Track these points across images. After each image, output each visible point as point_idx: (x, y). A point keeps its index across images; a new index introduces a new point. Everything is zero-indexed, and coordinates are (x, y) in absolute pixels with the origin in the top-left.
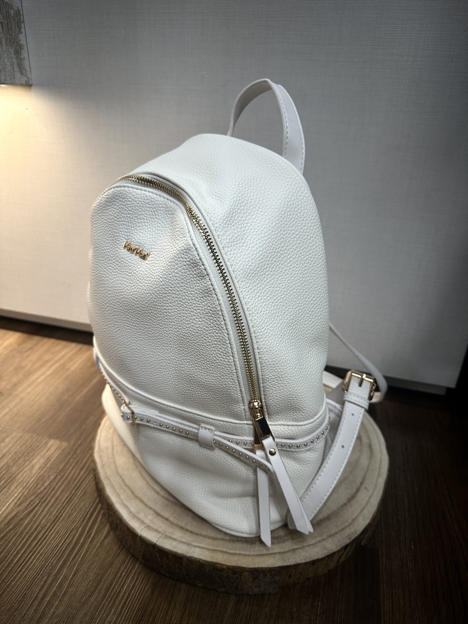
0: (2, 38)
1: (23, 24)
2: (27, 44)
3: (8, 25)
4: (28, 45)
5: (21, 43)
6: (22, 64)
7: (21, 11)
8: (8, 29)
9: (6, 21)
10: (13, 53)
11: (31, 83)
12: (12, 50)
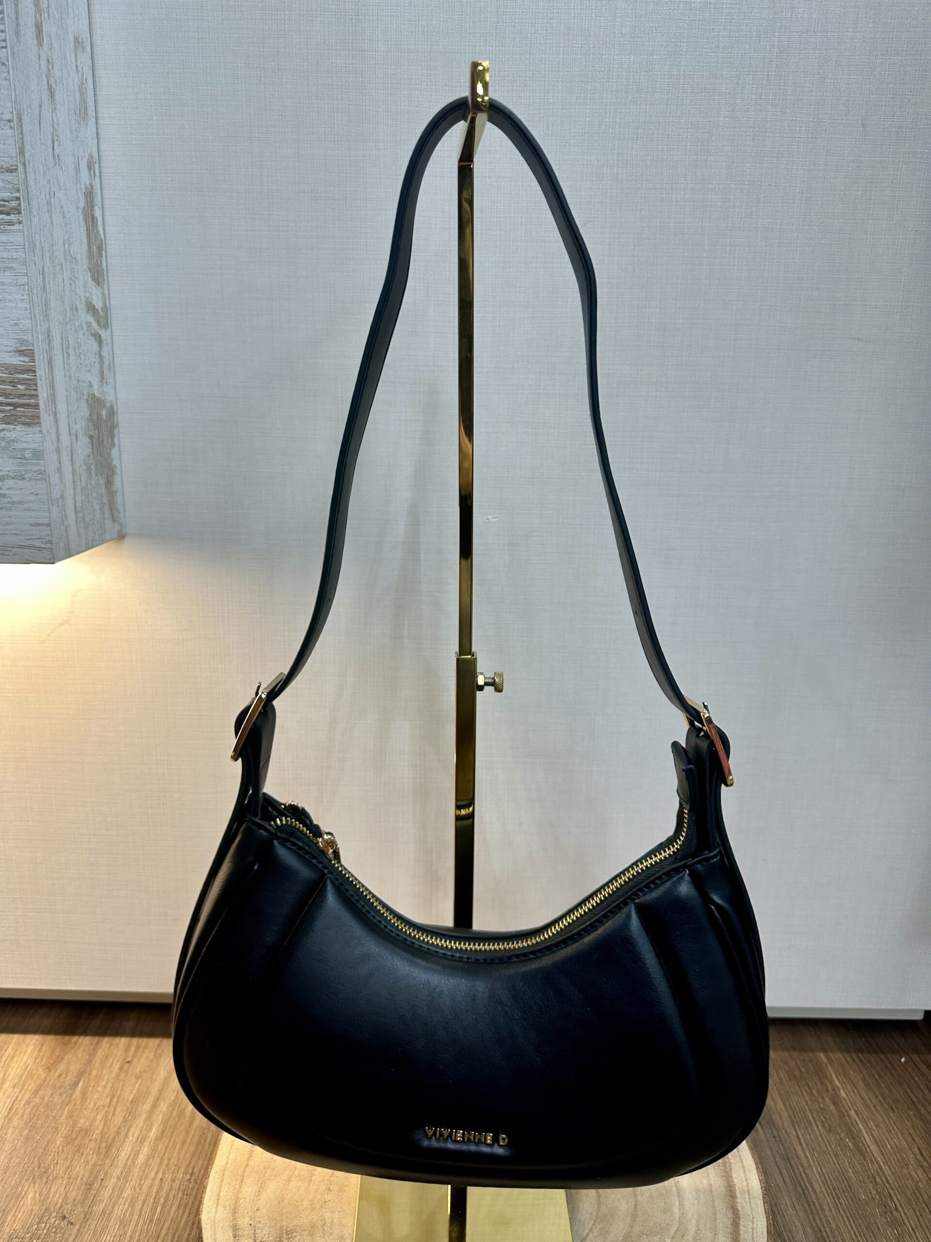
0: (92, 464)
1: (117, 429)
2: (121, 464)
3: (99, 438)
4: (123, 465)
5: (114, 463)
6: (114, 502)
7: (115, 408)
8: (99, 444)
9: (97, 432)
10: (104, 487)
11: (124, 533)
12: (102, 482)
